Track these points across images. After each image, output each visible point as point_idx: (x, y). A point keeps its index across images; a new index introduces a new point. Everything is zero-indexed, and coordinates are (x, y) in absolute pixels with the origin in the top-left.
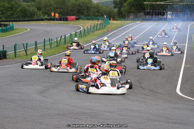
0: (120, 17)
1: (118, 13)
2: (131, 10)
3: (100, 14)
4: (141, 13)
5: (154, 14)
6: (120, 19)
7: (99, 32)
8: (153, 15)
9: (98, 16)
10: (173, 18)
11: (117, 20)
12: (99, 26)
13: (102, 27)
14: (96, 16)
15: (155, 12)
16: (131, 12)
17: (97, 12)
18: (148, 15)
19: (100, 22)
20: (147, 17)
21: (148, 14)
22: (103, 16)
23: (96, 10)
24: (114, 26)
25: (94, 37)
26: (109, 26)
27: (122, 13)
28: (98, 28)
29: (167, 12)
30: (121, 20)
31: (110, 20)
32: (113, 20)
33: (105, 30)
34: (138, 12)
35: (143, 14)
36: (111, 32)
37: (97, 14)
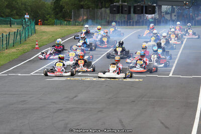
0: (57, 19)
1: (55, 9)
2: (82, 3)
3: (15, 12)
4: (103, 9)
5: (132, 10)
6: (58, 22)
7: (13, 50)
8: (130, 13)
9: (12, 16)
10: (174, 18)
11: (53, 24)
12: (12, 38)
13: (20, 39)
14: (7, 16)
15: (135, 7)
16: (82, 7)
17: (7, 7)
18: (118, 13)
19: (14, 29)
20: (118, 17)
21: (119, 10)
22: (22, 16)
23: (6, 3)
24: (45, 37)
25: (2, 63)
26: (34, 37)
27: (62, 8)
28: (11, 42)
29: (160, 7)
30: (61, 24)
31: (37, 24)
32: (43, 24)
33: (26, 47)
34: (97, 7)
35: (108, 11)
36: (38, 50)
37: (8, 10)
